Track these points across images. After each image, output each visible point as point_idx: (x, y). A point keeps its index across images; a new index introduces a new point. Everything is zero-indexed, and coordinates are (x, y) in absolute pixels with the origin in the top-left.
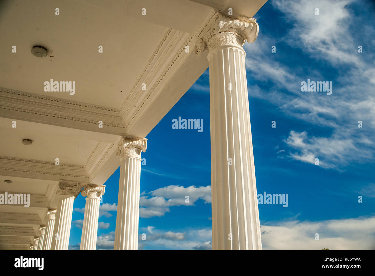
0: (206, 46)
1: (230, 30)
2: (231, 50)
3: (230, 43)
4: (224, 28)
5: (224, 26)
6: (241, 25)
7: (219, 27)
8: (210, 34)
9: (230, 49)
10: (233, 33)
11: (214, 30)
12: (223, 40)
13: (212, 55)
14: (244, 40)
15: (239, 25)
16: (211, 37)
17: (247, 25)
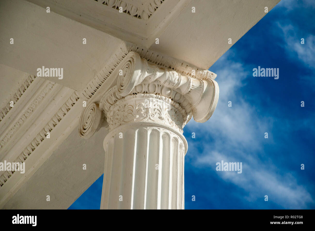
0: (104, 118)
1: (158, 90)
2: (155, 134)
3: (155, 119)
4: (144, 86)
5: (145, 80)
6: (182, 83)
7: (132, 81)
8: (114, 94)
9: (153, 130)
10: (164, 97)
11: (122, 88)
12: (139, 110)
13: (112, 140)
14: (187, 114)
15: (176, 82)
16: (116, 101)
17: (194, 83)
